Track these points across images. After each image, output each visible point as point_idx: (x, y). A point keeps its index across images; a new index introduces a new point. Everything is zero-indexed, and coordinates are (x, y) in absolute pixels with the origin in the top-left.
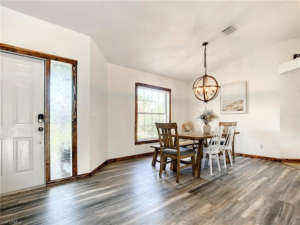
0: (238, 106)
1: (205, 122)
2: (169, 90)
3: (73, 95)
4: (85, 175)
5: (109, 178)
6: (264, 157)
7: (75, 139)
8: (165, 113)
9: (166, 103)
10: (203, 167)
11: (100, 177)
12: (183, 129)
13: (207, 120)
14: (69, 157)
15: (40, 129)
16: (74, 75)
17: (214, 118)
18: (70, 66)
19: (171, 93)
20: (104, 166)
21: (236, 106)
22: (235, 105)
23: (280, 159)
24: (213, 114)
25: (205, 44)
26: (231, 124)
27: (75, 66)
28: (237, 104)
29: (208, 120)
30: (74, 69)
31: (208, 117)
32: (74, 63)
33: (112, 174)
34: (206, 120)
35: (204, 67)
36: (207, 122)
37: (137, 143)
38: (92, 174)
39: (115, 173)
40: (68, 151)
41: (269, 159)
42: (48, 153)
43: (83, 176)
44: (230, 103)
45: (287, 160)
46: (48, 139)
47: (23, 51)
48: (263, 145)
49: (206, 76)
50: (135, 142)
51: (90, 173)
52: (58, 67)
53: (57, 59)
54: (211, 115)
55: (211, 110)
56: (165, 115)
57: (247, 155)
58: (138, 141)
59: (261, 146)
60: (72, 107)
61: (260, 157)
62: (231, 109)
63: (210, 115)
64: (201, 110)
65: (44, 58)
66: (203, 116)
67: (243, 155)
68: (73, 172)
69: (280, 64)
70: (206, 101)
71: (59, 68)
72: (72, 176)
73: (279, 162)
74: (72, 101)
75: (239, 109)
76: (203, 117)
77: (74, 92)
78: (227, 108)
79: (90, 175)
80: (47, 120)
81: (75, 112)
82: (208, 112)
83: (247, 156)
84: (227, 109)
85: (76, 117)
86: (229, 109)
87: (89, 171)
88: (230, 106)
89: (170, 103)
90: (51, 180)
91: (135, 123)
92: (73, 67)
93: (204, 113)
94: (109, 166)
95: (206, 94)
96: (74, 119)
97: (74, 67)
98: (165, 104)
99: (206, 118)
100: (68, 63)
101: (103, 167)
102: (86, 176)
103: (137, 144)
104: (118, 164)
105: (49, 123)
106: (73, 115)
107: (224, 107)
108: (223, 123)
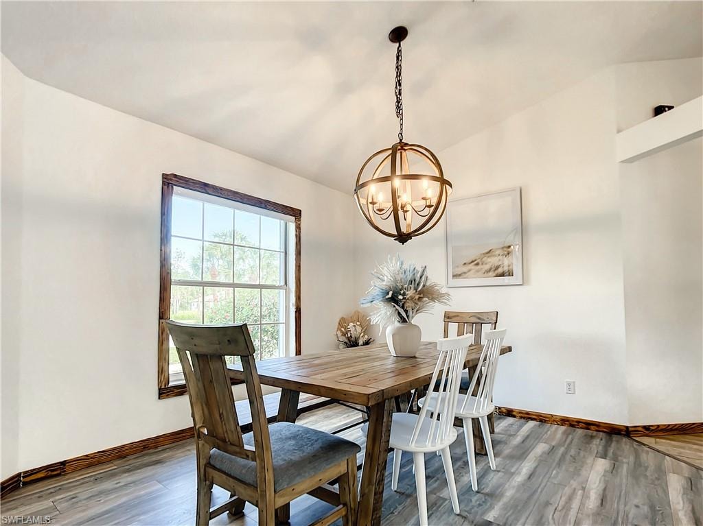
0: (500, 263)
1: (399, 314)
2: (296, 213)
6: (579, 422)
8: (283, 283)
9: (286, 253)
10: (394, 486)
12: (339, 334)
13: (407, 305)
17: (433, 299)
19: (300, 220)
21: (493, 261)
22: (489, 260)
23: (627, 427)
24: (428, 284)
25: (399, 34)
26: (479, 318)
28: (495, 256)
29: (409, 305)
31: (410, 293)
34: (403, 307)
35: (395, 114)
36: (408, 317)
37: (166, 392)
41: (592, 427)
44: (473, 254)
45: (646, 428)
48: (574, 382)
49: (402, 146)
50: (160, 389)
54: (419, 289)
55: (420, 270)
56: (282, 292)
57: (528, 413)
58: (171, 384)
59: (569, 384)
61: (568, 421)
62: (478, 271)
63: (416, 289)
64: (385, 271)
66: (391, 293)
67: (514, 413)
69: (619, 131)
70: (403, 238)
73: (624, 435)
75: (500, 270)
76: (390, 295)
78: (465, 269)
82: (409, 277)
83: (527, 416)
84: (465, 273)
86: (472, 272)
88: (472, 262)
89: (298, 253)
91: (161, 318)
93: (396, 281)
95: (401, 213)
98: (283, 254)
99: (401, 297)
103: (168, 396)
107: (458, 267)
108: (458, 316)
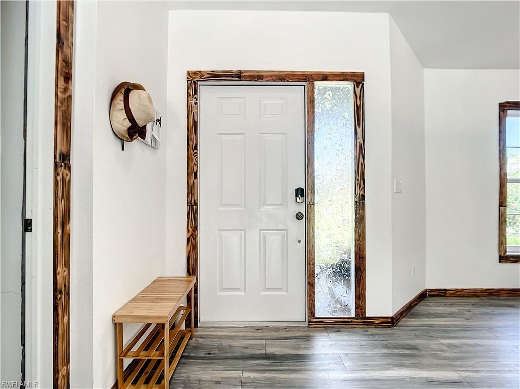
3: (356, 145)
4: (382, 320)
5: (442, 344)
7: (361, 239)
11: (417, 333)
14: (349, 276)
15: (298, 216)
16: (358, 104)
18: (350, 86)
20: (419, 303)
27: (361, 85)
30: (358, 90)
32: (358, 79)
33: (445, 331)
37: (504, 258)
38: (396, 321)
39: (453, 331)
40: (346, 262)
42: (311, 263)
43: (378, 321)
46: (311, 236)
47: (272, 76)
50: (500, 256)
51: (392, 318)
52: (327, 93)
53: (325, 77)
58: (508, 254)
60: (356, 172)
65: (304, 80)
68: (356, 308)
71: (329, 95)
72: (353, 316)
74: (355, 159)
77: (358, 140)
79: (392, 322)
80: (309, 198)
81: (362, 181)
85: (364, 192)
87: (390, 313)
90: (316, 317)
91: (500, 206)
92: (356, 88)
94: (431, 304)
96: (359, 196)
97: (358, 86)
100: (347, 80)
101: (416, 305)
102: (383, 322)
103: (506, 262)
104: (453, 305)
105: (313, 203)
106: (357, 188)
